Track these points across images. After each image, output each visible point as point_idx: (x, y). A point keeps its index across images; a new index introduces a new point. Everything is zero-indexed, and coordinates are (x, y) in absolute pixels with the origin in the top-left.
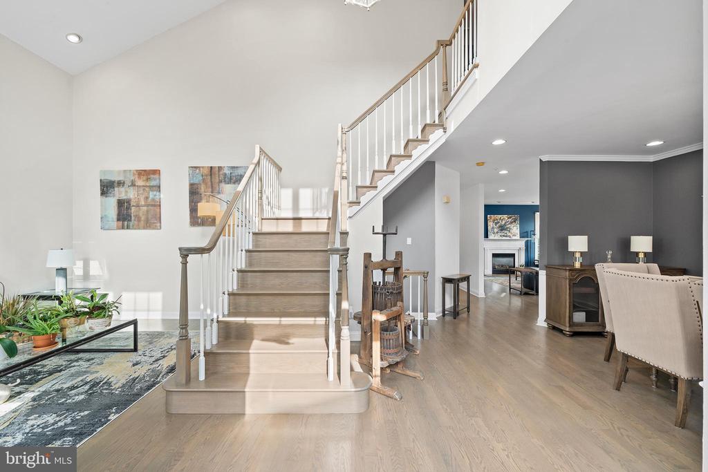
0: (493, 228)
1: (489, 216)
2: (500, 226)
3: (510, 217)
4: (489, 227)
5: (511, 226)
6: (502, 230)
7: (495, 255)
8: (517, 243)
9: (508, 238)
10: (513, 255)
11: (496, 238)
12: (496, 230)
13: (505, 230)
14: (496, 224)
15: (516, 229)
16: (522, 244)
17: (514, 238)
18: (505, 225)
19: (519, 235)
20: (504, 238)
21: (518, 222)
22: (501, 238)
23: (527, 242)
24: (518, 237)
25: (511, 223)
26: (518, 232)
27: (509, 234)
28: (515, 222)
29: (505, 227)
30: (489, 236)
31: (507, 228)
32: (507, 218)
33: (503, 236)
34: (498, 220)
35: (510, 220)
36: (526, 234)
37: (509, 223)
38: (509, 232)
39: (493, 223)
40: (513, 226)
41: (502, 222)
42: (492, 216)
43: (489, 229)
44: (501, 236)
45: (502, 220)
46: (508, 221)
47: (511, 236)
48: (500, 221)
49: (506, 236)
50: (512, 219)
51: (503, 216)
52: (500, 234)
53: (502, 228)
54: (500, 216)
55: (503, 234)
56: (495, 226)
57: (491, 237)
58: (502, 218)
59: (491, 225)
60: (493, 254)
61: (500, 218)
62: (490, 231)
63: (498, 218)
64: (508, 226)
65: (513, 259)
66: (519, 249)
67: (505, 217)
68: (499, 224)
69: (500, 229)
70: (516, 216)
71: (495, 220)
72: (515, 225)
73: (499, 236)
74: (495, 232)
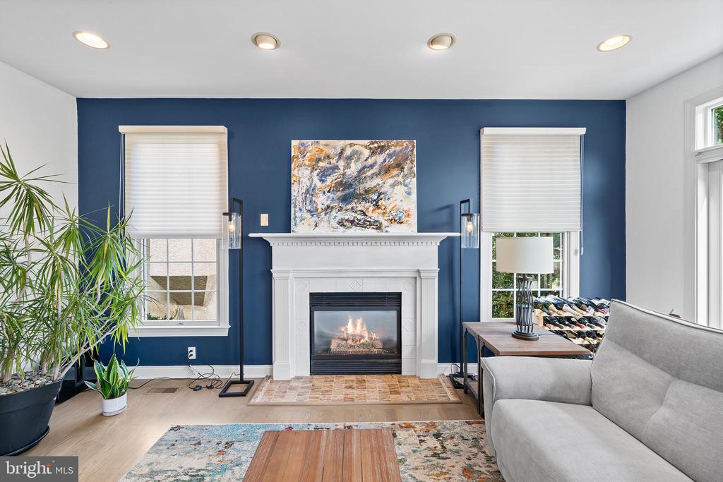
0: (310, 192)
1: (295, 143)
2: (343, 185)
3: (382, 149)
4: (294, 188)
5: (386, 183)
6: (345, 199)
7: (320, 301)
8: (405, 250)
9: (371, 232)
10: (394, 300)
11: (323, 230)
12: (322, 200)
13: (363, 197)
14: (324, 175)
15: (402, 196)
16: (426, 253)
17: (395, 230)
18: (360, 177)
19: (414, 220)
20: (355, 231)
21: (411, 166)
22: (341, 231)
23: (446, 247)
24: (411, 227)
25: (386, 170)
26: (411, 204)
27: (374, 215)
28: (399, 166)
29: (361, 188)
30: (293, 223)
31: (367, 192)
32: (367, 153)
33: (352, 222)
34: (333, 161)
35: (380, 159)
36: (445, 213)
37: (375, 169)
38: (377, 206)
39: (313, 169)
40: (391, 181)
41: (348, 166)
42: (310, 142)
43: (293, 193)
44: (341, 223)
45: (349, 158)
46: (370, 161)
47: (385, 223)
48: (341, 164)
49: (363, 225)
50: (390, 156)
51: (351, 145)
52: (340, 216)
53: (347, 191)
54: (341, 143)
55: (350, 216)
56: (319, 184)
57: (302, 226)
58: (348, 152)
59: (302, 177)
60: (312, 295)
61: (342, 153)
62: (300, 205)
63: (331, 152)
64: (370, 184)
65: (394, 314)
66: (417, 276)
67: (361, 145)
68: (336, 175)
69: (339, 194)
70: (405, 142)
71: (319, 160)
72: (400, 179)
73: (334, 223)
74: (320, 207)
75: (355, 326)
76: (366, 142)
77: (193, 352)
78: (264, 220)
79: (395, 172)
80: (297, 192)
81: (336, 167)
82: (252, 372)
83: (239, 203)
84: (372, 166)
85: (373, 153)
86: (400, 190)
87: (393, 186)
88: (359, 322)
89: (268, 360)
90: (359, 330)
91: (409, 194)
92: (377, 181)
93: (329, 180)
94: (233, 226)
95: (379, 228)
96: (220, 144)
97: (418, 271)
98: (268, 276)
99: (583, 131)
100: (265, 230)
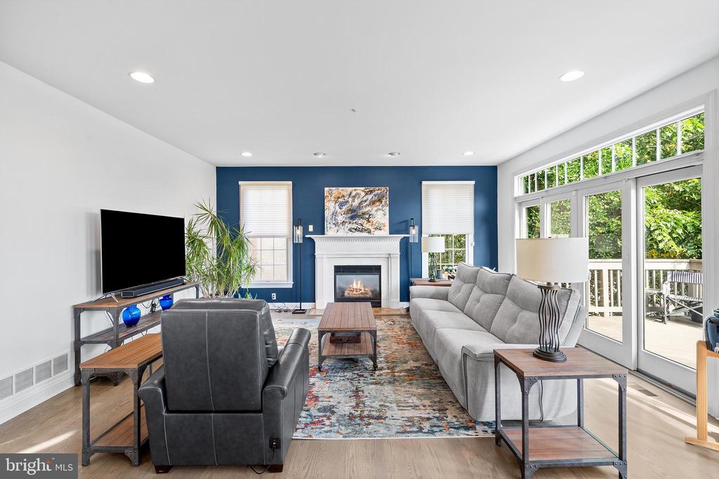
0: (335, 214)
1: (326, 189)
2: (351, 210)
3: (371, 192)
4: (326, 212)
5: (372, 210)
6: (352, 218)
7: (339, 270)
8: (382, 243)
9: (365, 234)
10: (376, 270)
11: (342, 233)
12: (340, 218)
13: (361, 216)
14: (341, 205)
15: (381, 216)
16: (394, 245)
18: (360, 206)
19: (387, 228)
20: (357, 234)
21: (386, 201)
22: (350, 234)
23: (403, 242)
24: (385, 232)
25: (373, 203)
26: (386, 221)
27: (367, 226)
28: (380, 200)
29: (360, 212)
30: (326, 230)
31: (363, 214)
32: (363, 194)
33: (356, 229)
34: (346, 198)
35: (370, 197)
36: (404, 224)
37: (368, 202)
38: (369, 221)
39: (336, 203)
40: (375, 208)
41: (353, 201)
42: (334, 188)
43: (326, 215)
44: (350, 230)
45: (354, 197)
46: (365, 198)
47: (372, 230)
48: (350, 200)
49: (361, 231)
50: (375, 195)
51: (355, 190)
52: (350, 226)
53: (353, 214)
54: (350, 189)
55: (355, 226)
56: (339, 210)
57: (331, 231)
58: (354, 194)
59: (330, 207)
60: (335, 266)
61: (350, 194)
62: (329, 220)
63: (345, 194)
64: (365, 210)
65: (378, 276)
66: (389, 257)
67: (360, 190)
68: (348, 206)
69: (349, 215)
70: (383, 188)
71: (339, 198)
72: (380, 207)
73: (347, 230)
74: (339, 222)
75: (357, 284)
76: (363, 188)
77: (274, 296)
78: (311, 228)
79: (378, 204)
80: (328, 214)
81: (348, 201)
82: (305, 306)
83: (298, 220)
84: (366, 201)
85: (367, 194)
86: (380, 213)
87: (377, 211)
88: (359, 283)
89: (314, 300)
90: (359, 287)
91: (385, 215)
92: (369, 208)
93: (344, 208)
94: (299, 232)
95: (369, 232)
96: (288, 190)
97: (389, 254)
98: (314, 257)
99: (473, 182)
100: (311, 233)
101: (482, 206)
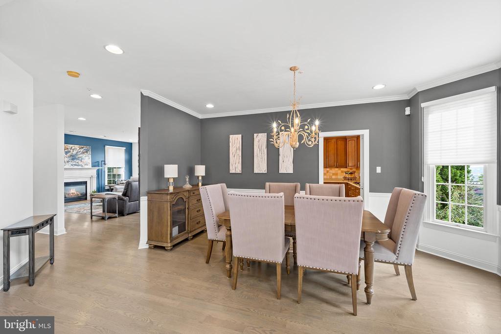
2: (72, 156)
3: (82, 148)
5: (83, 156)
6: (73, 159)
7: (67, 184)
8: (89, 171)
9: (80, 167)
10: (85, 183)
11: (67, 167)
12: (66, 159)
13: (78, 159)
16: (94, 172)
17: (86, 167)
18: (76, 154)
19: (90, 164)
20: (75, 167)
21: (90, 152)
22: (72, 167)
23: (98, 171)
24: (90, 166)
25: (83, 153)
26: (90, 161)
27: (80, 163)
28: (87, 152)
29: (77, 157)
31: (79, 158)
32: (78, 148)
33: (75, 165)
34: (69, 150)
35: (82, 150)
36: (98, 163)
37: (81, 152)
38: (81, 161)
41: (73, 151)
44: (72, 165)
45: (73, 149)
46: (79, 151)
48: (71, 151)
49: (78, 166)
50: (84, 150)
51: (74, 146)
52: (72, 163)
54: (72, 145)
55: (75, 163)
58: (73, 148)
60: (65, 183)
61: (71, 148)
63: (68, 147)
64: (79, 156)
65: (85, 186)
66: (91, 177)
67: (77, 147)
68: (70, 153)
69: (71, 158)
70: (88, 147)
71: (65, 149)
72: (87, 155)
73: (70, 165)
75: (73, 190)
85: (80, 149)
86: (87, 157)
87: (85, 157)
90: (74, 192)
91: (89, 159)
92: (81, 155)
93: (68, 154)
95: (82, 166)
99: (125, 148)
101: (127, 157)
